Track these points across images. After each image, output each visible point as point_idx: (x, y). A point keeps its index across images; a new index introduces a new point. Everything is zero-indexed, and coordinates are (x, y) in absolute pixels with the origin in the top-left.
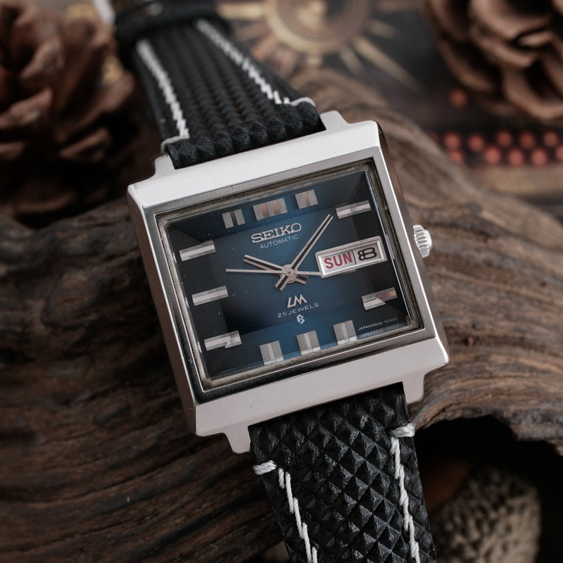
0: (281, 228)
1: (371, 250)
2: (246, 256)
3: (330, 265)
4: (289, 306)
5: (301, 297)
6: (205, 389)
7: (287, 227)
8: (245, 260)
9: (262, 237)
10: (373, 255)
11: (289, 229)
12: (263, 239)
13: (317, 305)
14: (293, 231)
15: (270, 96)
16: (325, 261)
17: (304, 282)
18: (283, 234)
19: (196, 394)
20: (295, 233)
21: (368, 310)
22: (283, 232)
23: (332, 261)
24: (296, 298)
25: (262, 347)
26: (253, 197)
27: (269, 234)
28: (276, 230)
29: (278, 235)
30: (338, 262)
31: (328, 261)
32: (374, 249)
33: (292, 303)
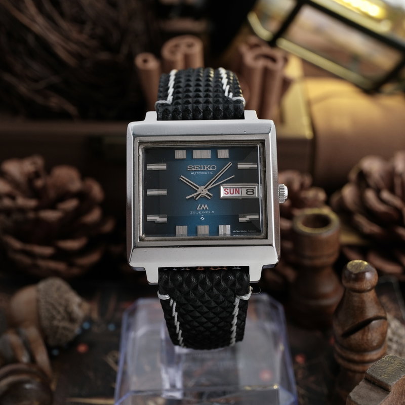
0: (205, 166)
1: (252, 191)
2: (182, 176)
3: (226, 193)
4: (198, 209)
5: (206, 206)
6: (140, 240)
7: (209, 166)
8: (180, 178)
9: (194, 168)
10: (252, 193)
11: (210, 168)
12: (193, 169)
13: (213, 212)
14: (211, 169)
15: (224, 87)
16: (225, 190)
17: (209, 198)
18: (205, 169)
19: (134, 242)
20: (212, 171)
21: (240, 222)
22: (206, 168)
23: (229, 191)
24: (203, 206)
25: (177, 227)
26: (194, 145)
27: (198, 168)
28: (202, 166)
29: (202, 169)
30: (232, 192)
31: (226, 190)
32: (253, 190)
33: (200, 207)
